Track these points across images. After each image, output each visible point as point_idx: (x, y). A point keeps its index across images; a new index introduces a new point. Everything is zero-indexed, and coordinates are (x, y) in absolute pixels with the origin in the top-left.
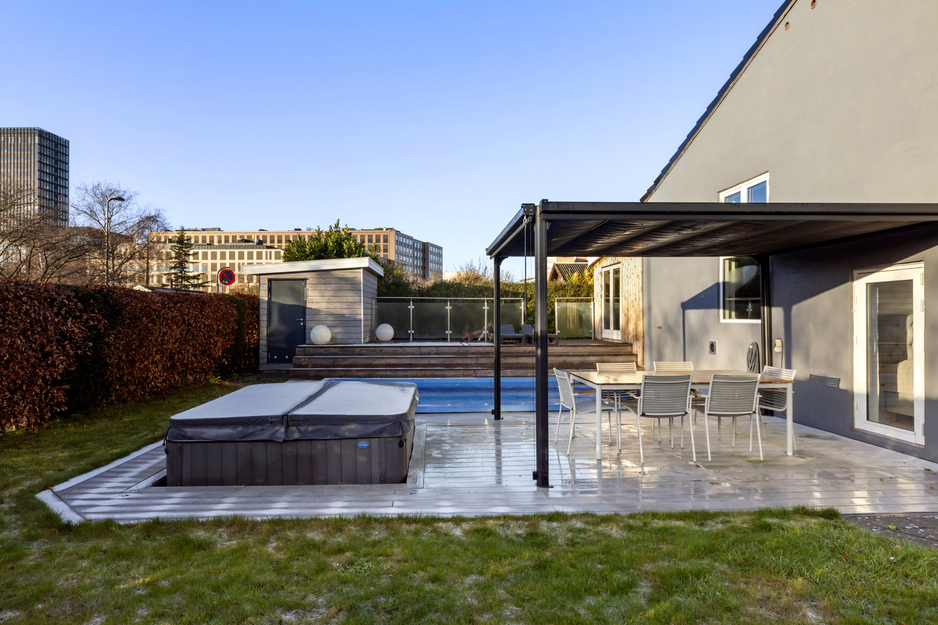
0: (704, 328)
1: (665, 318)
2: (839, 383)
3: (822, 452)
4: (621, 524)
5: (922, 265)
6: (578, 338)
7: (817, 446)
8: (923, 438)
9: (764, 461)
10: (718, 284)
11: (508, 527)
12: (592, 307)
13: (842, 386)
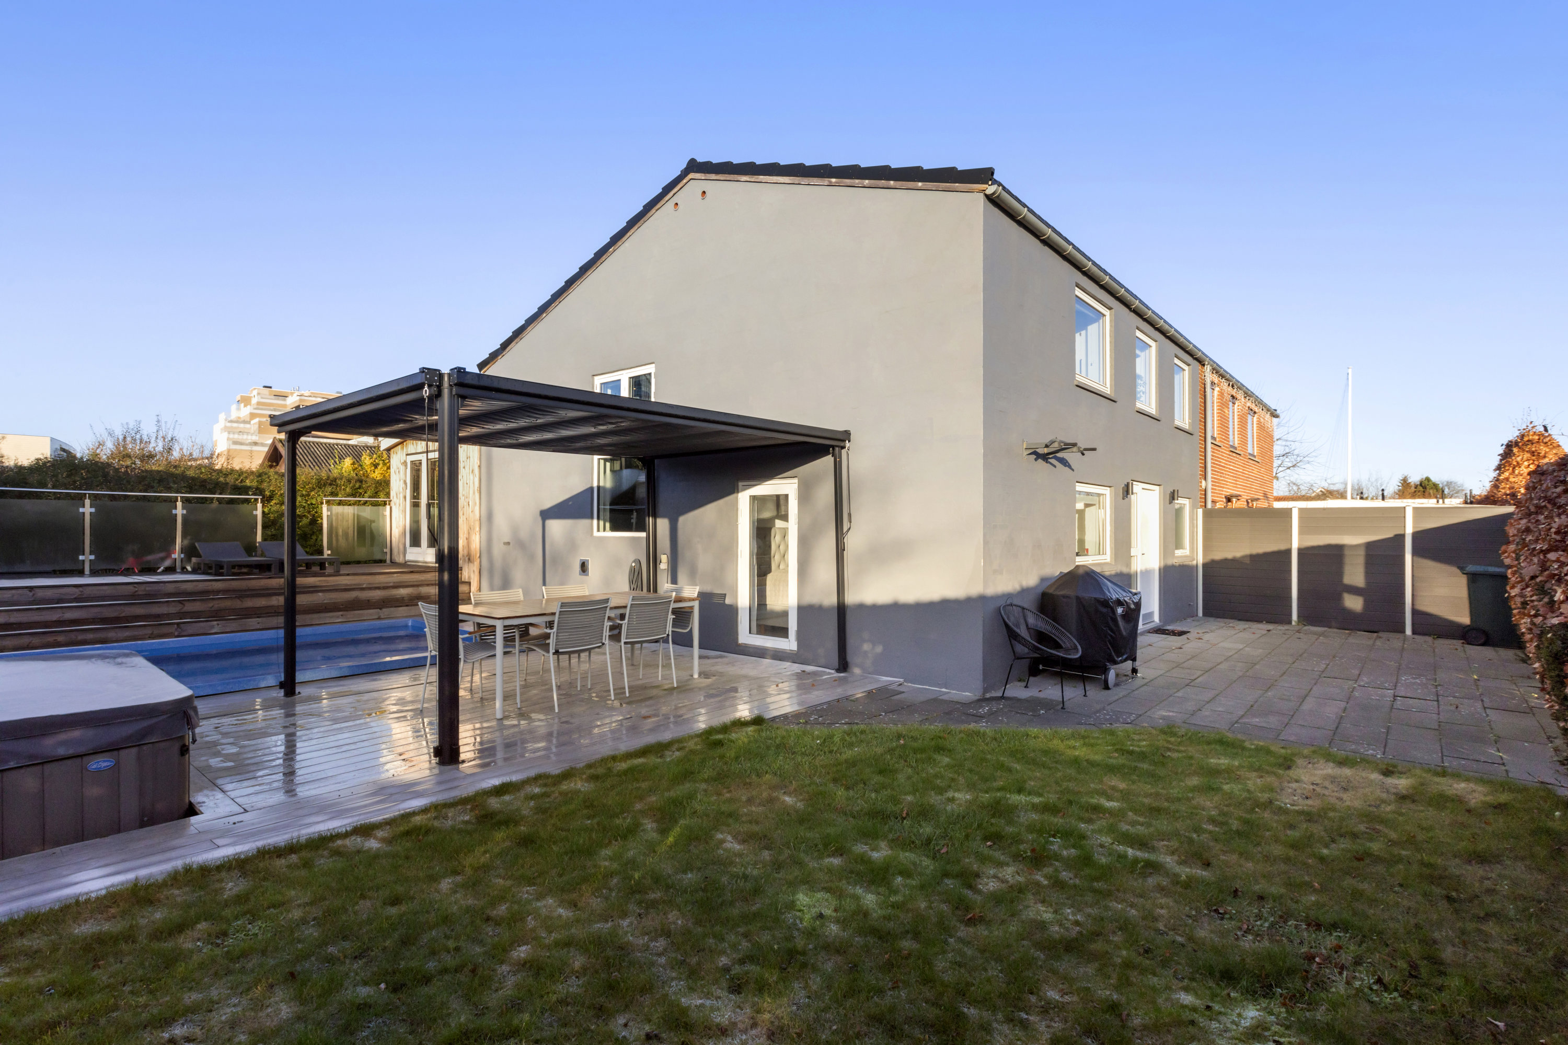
0: (572, 545)
1: (515, 530)
2: (725, 599)
3: (720, 671)
4: (584, 777)
5: (796, 481)
6: (359, 562)
7: (713, 666)
8: (796, 644)
9: (678, 687)
10: (592, 489)
11: (446, 817)
12: (387, 513)
13: (728, 601)
